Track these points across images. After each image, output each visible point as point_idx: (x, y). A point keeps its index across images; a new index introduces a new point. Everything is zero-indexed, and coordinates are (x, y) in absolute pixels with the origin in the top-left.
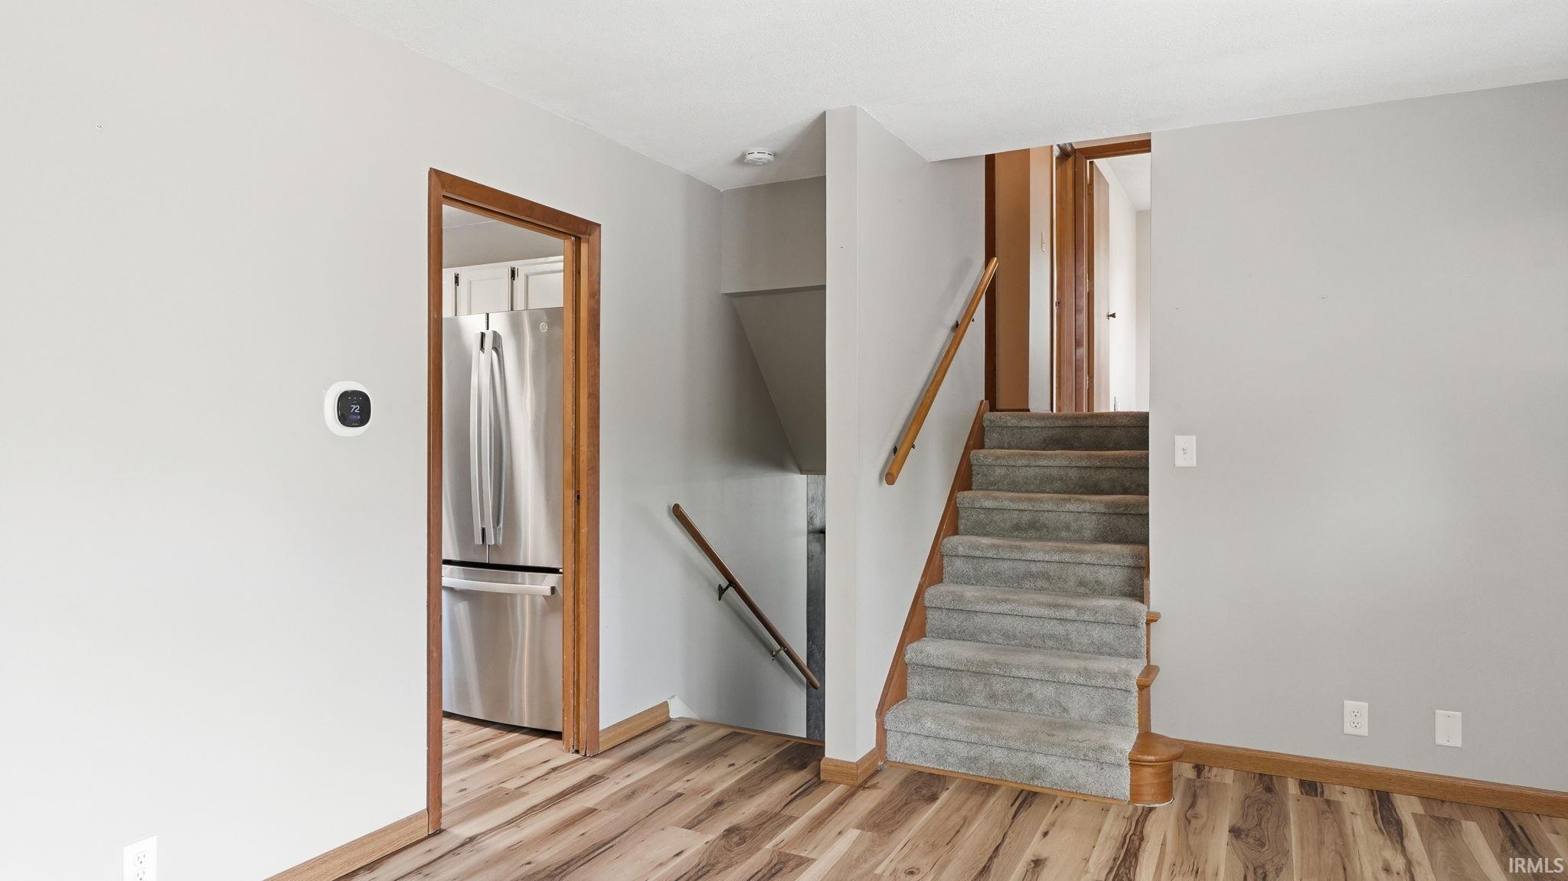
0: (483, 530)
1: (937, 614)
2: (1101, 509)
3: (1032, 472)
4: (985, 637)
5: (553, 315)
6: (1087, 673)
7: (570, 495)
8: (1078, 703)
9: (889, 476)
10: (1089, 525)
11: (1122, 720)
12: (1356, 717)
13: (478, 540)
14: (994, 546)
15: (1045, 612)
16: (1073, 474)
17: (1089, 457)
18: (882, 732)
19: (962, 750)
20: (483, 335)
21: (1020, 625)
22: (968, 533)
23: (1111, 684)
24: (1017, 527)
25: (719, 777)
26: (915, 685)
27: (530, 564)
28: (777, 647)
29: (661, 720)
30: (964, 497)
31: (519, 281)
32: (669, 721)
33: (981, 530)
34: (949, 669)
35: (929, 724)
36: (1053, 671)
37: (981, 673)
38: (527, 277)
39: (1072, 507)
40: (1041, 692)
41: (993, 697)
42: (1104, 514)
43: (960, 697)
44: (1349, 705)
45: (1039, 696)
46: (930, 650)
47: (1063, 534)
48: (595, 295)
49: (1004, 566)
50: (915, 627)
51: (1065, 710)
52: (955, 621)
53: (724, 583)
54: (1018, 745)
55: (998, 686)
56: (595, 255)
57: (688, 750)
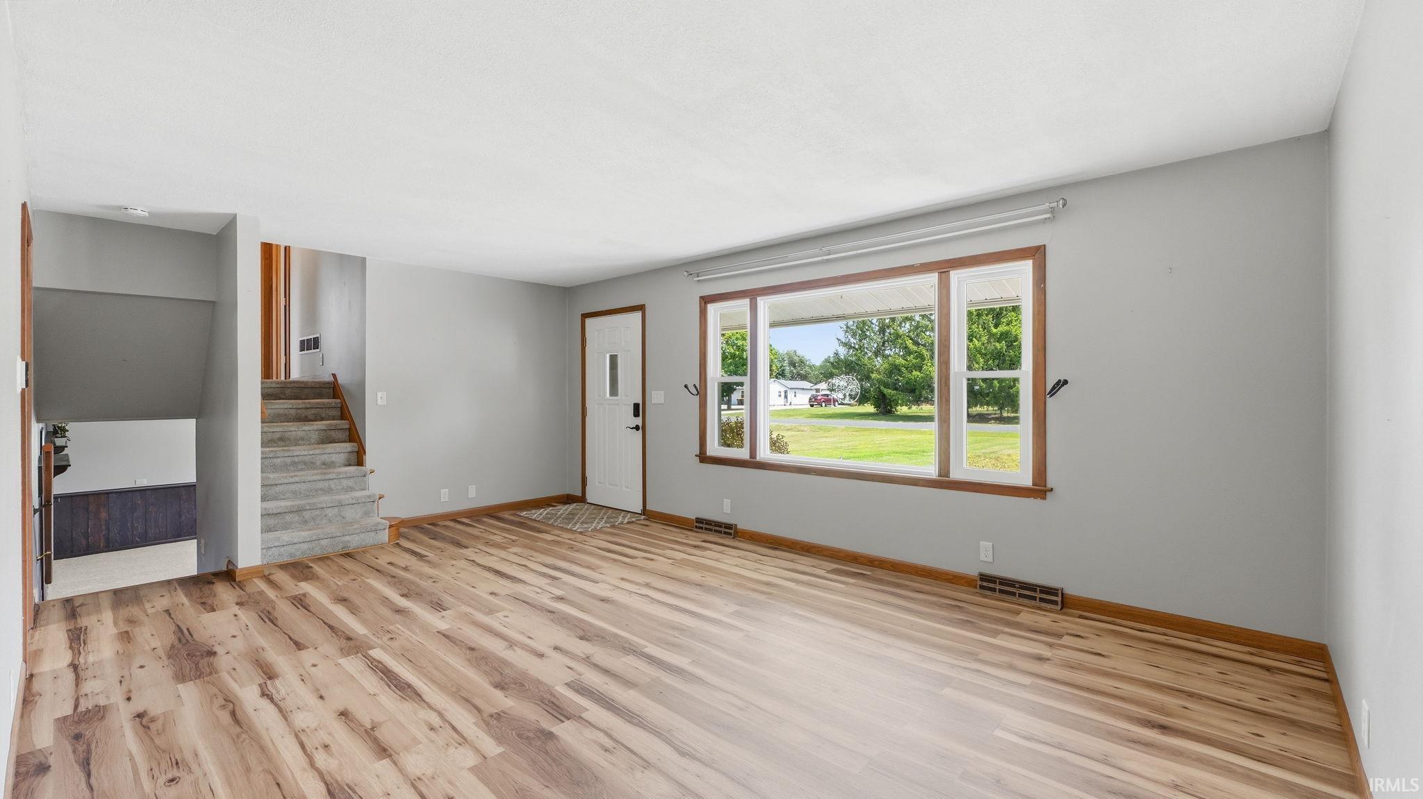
6: (355, 498)
8: (349, 513)
10: (315, 436)
12: (445, 495)
15: (315, 478)
16: (293, 412)
23: (368, 500)
26: (274, 524)
36: (339, 501)
39: (306, 428)
41: (304, 521)
42: (323, 430)
44: (443, 491)
45: (331, 515)
47: (300, 442)
49: (278, 461)
51: (344, 518)
55: (307, 515)
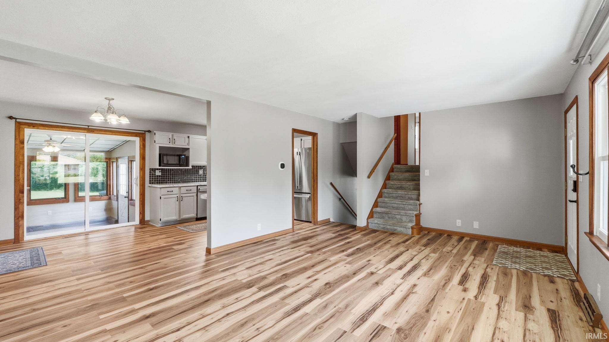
0: (298, 186)
1: (380, 203)
2: (414, 184)
3: (402, 177)
4: (389, 208)
5: (310, 149)
6: (406, 213)
7: (313, 180)
8: (404, 219)
9: (369, 177)
10: (412, 187)
11: (412, 222)
12: (459, 223)
13: (297, 188)
14: (392, 191)
15: (400, 203)
17: (412, 174)
18: (368, 223)
19: (382, 226)
20: (297, 152)
21: (395, 205)
22: (388, 189)
23: (410, 215)
24: (398, 188)
25: (338, 229)
26: (375, 216)
27: (304, 192)
28: (352, 211)
29: (328, 221)
30: (387, 182)
31: (303, 141)
32: (330, 222)
33: (390, 188)
34: (381, 212)
35: (376, 221)
36: (399, 213)
37: (387, 213)
38: (304, 140)
39: (409, 184)
40: (398, 217)
41: (389, 218)
42: (414, 185)
43: (383, 218)
44: (458, 220)
45: (397, 217)
46: (378, 209)
47: (407, 189)
48: (317, 146)
49: (394, 195)
50: (376, 205)
51: (402, 220)
52: (383, 205)
53: (341, 198)
54: (392, 225)
55: (390, 215)
56: (317, 139)
57: (333, 225)
